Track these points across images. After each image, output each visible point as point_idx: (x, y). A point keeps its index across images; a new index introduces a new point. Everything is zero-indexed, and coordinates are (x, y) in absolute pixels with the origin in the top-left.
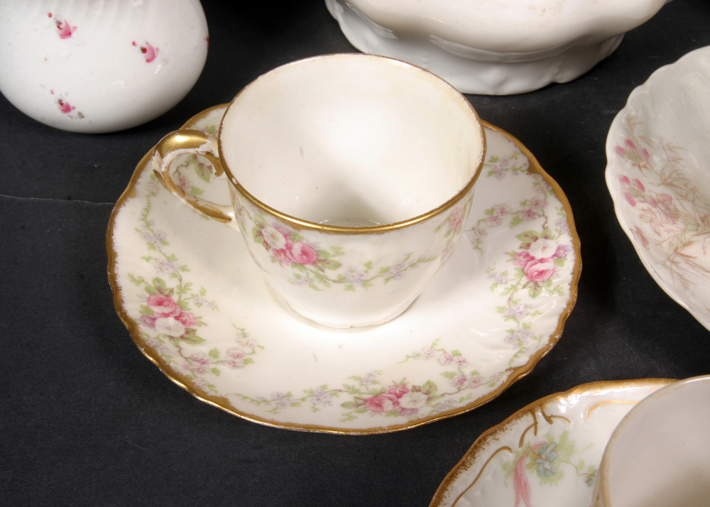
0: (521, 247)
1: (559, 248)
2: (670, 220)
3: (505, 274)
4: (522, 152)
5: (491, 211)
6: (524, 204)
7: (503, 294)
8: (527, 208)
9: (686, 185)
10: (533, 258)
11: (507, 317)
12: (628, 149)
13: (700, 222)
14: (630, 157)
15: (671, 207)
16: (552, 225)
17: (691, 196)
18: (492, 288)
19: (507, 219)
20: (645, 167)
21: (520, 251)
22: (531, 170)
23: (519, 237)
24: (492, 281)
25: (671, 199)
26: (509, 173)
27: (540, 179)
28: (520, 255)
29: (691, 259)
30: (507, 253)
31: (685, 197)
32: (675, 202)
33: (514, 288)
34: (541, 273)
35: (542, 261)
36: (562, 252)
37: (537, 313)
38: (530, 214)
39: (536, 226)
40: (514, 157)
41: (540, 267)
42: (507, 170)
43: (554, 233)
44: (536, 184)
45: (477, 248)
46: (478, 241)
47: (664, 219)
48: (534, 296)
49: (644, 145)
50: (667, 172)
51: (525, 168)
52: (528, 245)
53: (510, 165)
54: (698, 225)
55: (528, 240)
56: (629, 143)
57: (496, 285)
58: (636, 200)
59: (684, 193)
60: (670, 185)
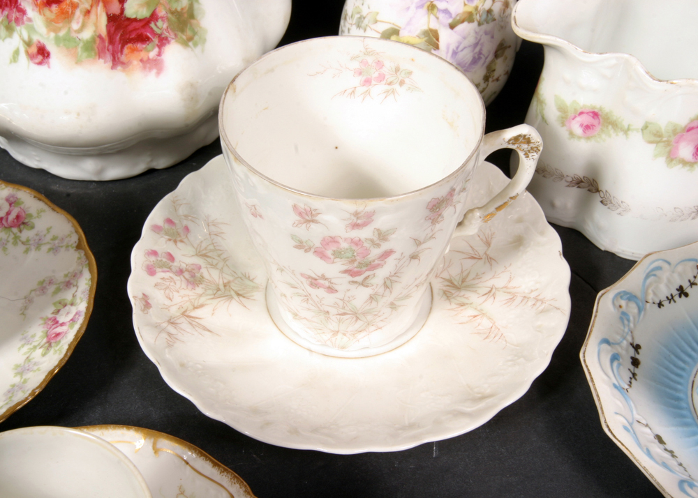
0: (53, 313)
1: (77, 314)
2: (190, 287)
3: (33, 336)
4: (77, 232)
5: (42, 283)
6: (66, 276)
7: (25, 354)
8: (67, 279)
9: (219, 256)
10: (57, 322)
11: (17, 374)
12: (167, 226)
13: (222, 287)
14: (167, 234)
15: (198, 275)
16: (79, 294)
17: (220, 265)
18: (20, 349)
19: (52, 289)
20: (181, 241)
21: (50, 316)
22: (79, 247)
23: (54, 304)
24: (23, 342)
25: (200, 268)
26: (63, 250)
27: (83, 254)
28: (50, 319)
29: (197, 320)
30: (42, 318)
31: (214, 266)
32: (204, 271)
33: (35, 347)
34: (58, 335)
35: (62, 325)
36: (77, 316)
37: (39, 370)
38: (68, 284)
39: (68, 295)
40: (69, 236)
41: (59, 330)
42: (62, 247)
43: (78, 301)
44: (79, 258)
45: (23, 314)
46: (26, 308)
47: (184, 285)
48: (44, 355)
49: (185, 223)
50: (204, 245)
51: (75, 245)
52: (59, 311)
53: (65, 243)
54: (218, 290)
55: (60, 307)
56: (169, 221)
57: (23, 346)
58: (158, 270)
59: (215, 262)
60: (205, 256)
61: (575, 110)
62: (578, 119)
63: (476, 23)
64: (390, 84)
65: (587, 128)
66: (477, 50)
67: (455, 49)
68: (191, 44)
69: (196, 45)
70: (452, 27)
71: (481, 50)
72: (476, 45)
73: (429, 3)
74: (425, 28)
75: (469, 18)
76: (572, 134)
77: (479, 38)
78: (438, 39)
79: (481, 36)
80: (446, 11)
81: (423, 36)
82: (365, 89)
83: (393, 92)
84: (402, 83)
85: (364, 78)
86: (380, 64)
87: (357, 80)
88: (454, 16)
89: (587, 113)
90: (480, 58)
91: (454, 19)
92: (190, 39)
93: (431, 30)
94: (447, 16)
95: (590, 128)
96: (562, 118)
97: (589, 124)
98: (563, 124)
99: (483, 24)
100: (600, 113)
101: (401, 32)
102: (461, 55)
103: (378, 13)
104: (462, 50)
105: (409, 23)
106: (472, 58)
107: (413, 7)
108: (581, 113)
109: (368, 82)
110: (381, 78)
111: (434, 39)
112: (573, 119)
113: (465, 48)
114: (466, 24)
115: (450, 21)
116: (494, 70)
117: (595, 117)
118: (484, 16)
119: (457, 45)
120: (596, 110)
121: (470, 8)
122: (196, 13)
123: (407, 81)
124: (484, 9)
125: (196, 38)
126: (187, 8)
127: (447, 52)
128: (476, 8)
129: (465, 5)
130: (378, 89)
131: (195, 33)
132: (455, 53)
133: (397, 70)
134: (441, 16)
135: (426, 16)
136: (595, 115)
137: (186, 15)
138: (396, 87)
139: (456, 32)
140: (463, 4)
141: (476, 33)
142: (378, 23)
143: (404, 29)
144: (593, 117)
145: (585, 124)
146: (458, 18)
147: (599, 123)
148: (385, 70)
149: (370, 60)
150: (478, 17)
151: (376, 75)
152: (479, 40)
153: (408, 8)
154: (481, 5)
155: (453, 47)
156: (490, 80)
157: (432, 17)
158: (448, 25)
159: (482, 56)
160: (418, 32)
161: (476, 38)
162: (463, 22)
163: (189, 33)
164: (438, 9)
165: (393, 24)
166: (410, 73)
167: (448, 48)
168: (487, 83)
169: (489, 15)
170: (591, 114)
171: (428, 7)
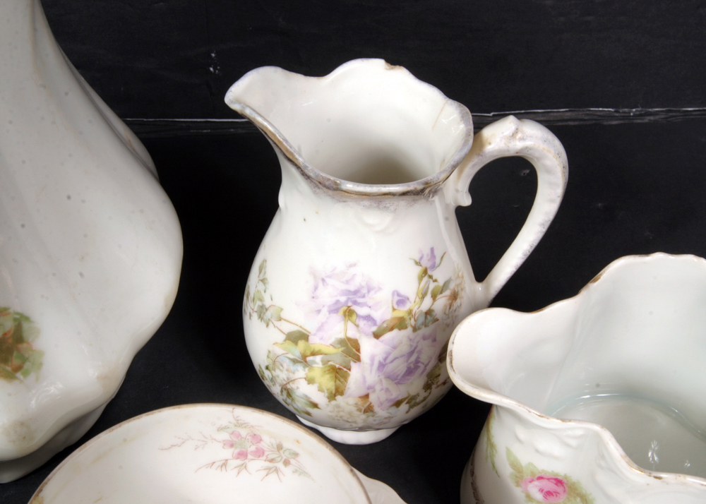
61: (533, 473)
62: (536, 483)
63: (410, 329)
64: (272, 461)
65: (549, 494)
66: (413, 358)
67: (382, 360)
68: (19, 375)
69: (26, 374)
70: (377, 336)
71: (418, 357)
72: (411, 353)
73: (345, 308)
74: (342, 336)
75: (400, 324)
76: (529, 497)
77: (415, 345)
78: (358, 350)
79: (418, 342)
80: (368, 318)
81: (339, 346)
82: (239, 462)
83: (277, 470)
84: (286, 463)
85: (237, 451)
86: (256, 438)
87: (228, 453)
88: (379, 322)
89: (548, 479)
90: (416, 367)
91: (380, 327)
92: (18, 369)
93: (349, 339)
94: (370, 323)
95: (553, 495)
96: (516, 477)
97: (551, 491)
98: (518, 484)
99: (419, 329)
100: (565, 481)
101: (310, 338)
102: (390, 368)
103: (282, 310)
104: (392, 362)
105: (320, 329)
106: (406, 369)
107: (325, 311)
108: (540, 478)
109: (242, 455)
110: (259, 453)
111: (354, 350)
112: (531, 482)
113: (396, 358)
114: (395, 331)
115: (374, 329)
116: (439, 375)
117: (559, 484)
118: (422, 319)
119: (384, 356)
120: (559, 478)
121: (402, 311)
122: (25, 335)
123: (292, 461)
124: (422, 311)
125: (27, 366)
126: (12, 332)
127: (372, 365)
128: (410, 312)
129: (394, 309)
130: (256, 465)
131: (24, 360)
132: (382, 366)
133: (280, 447)
134: (362, 323)
135: (343, 322)
136: (559, 482)
137: (10, 341)
138: (280, 465)
139: (382, 342)
140: (391, 309)
141: (411, 340)
142: (282, 321)
143: (315, 335)
144: (556, 484)
145: (546, 490)
146: (385, 325)
147: (565, 491)
148: (263, 445)
149: (243, 432)
150: (413, 322)
151: (253, 448)
152: (415, 348)
153: (319, 311)
154: (417, 307)
155: (379, 358)
156: (434, 387)
157: (350, 324)
158: (371, 333)
159: (420, 364)
160: (332, 340)
161: (411, 346)
162: (392, 329)
163: (16, 362)
164: (358, 316)
165: (301, 327)
166: (296, 455)
167: (372, 359)
168: (429, 391)
169: (428, 317)
170: (553, 481)
171: (345, 312)
